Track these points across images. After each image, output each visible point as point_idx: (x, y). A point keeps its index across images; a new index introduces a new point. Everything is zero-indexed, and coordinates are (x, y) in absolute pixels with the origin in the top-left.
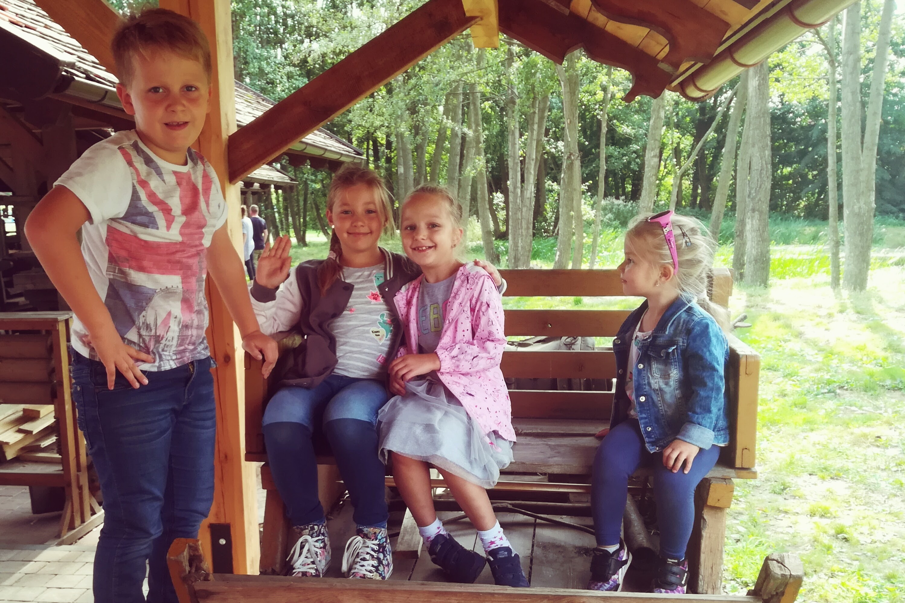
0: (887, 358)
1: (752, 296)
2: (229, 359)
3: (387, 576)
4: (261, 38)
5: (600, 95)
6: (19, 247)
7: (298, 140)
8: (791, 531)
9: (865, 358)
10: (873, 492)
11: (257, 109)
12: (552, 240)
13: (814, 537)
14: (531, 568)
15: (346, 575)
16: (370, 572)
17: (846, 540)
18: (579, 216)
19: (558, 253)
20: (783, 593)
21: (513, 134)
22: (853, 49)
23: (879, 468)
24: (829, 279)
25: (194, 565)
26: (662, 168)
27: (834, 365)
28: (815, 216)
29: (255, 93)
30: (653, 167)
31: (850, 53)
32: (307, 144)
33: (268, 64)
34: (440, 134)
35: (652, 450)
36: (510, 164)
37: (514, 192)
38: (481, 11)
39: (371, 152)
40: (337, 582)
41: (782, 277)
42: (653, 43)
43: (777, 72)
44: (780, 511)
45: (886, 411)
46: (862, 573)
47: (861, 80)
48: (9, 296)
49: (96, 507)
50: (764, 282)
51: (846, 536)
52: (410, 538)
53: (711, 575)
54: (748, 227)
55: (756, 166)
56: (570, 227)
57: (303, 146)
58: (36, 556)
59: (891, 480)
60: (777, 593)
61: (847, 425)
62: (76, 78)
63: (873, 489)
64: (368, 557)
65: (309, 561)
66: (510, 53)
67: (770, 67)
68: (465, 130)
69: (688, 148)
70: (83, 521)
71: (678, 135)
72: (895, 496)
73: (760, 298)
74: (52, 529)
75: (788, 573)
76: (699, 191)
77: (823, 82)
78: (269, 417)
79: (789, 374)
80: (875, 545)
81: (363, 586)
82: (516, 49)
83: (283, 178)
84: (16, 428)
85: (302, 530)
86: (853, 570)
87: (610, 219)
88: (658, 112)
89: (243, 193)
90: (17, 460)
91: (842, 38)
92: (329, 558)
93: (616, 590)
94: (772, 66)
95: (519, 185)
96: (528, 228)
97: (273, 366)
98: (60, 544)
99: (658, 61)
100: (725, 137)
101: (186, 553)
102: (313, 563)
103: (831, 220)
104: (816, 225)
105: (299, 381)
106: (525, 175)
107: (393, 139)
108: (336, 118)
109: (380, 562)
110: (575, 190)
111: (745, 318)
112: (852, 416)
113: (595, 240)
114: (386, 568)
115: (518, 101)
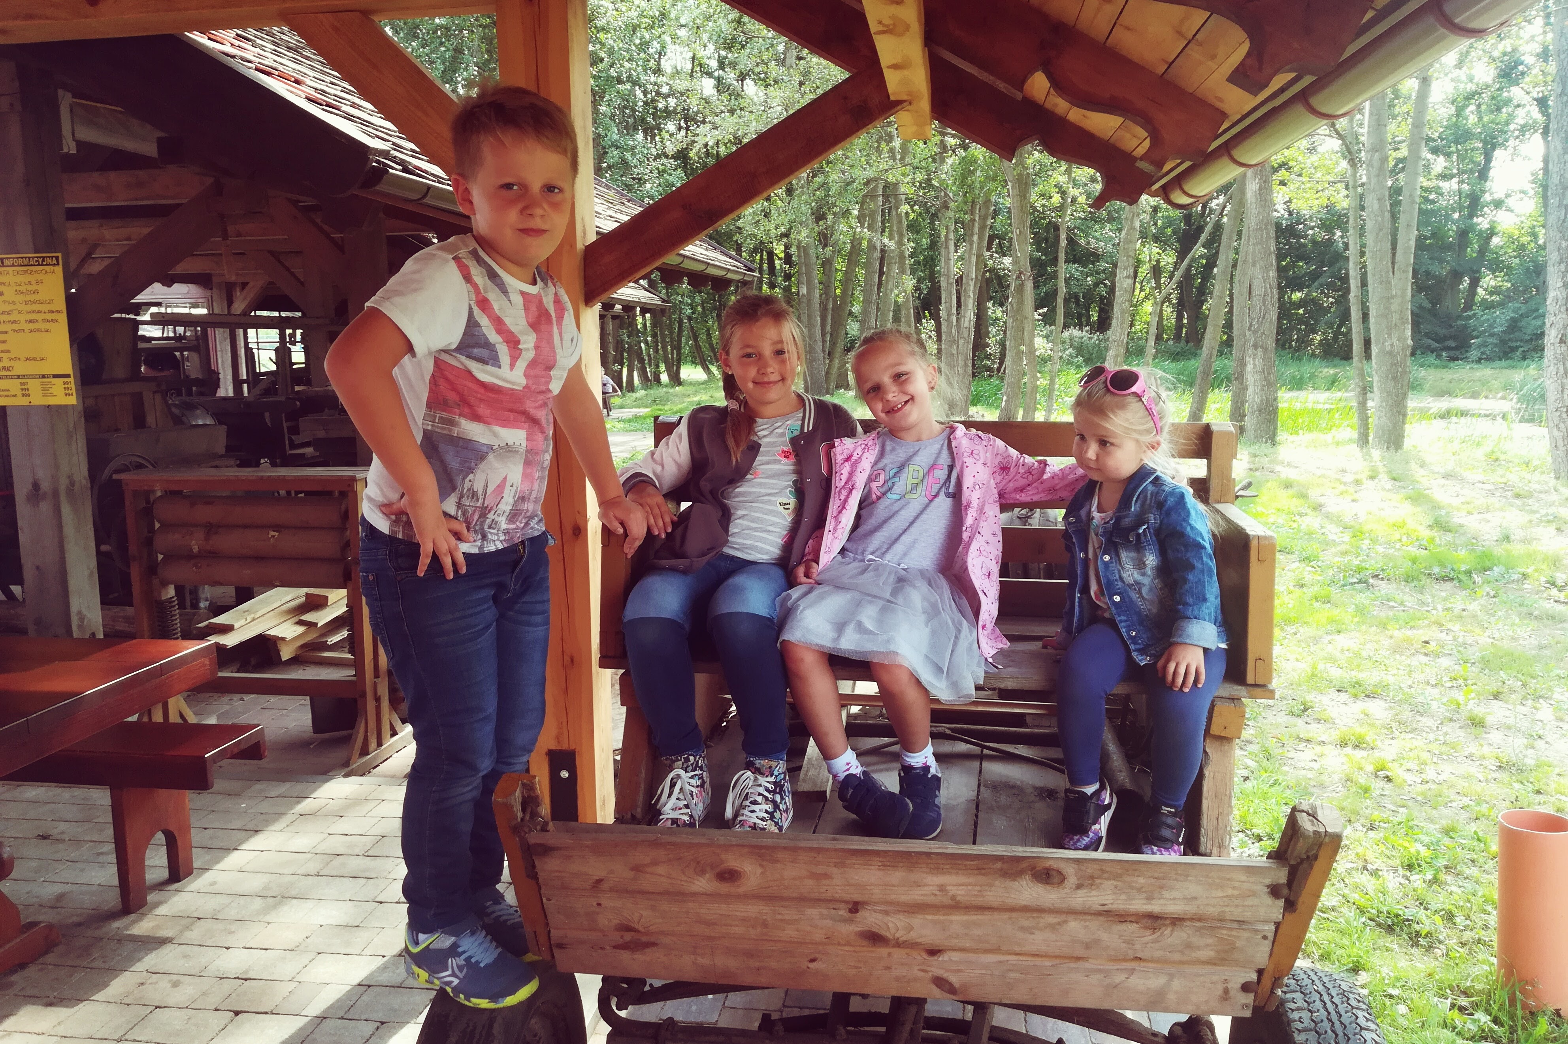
0: (1433, 539)
1: (1255, 456)
2: (579, 531)
3: (786, 825)
4: (627, 122)
5: (1056, 199)
6: (308, 383)
7: (675, 252)
8: (1316, 766)
9: (1404, 539)
10: (1422, 715)
11: (621, 212)
12: (994, 381)
13: (1347, 775)
14: (977, 816)
15: (731, 823)
16: (763, 819)
17: (1388, 779)
18: (1032, 350)
19: (1005, 398)
20: (1316, 857)
21: (947, 248)
22: (1379, 146)
23: (1428, 683)
24: (1355, 435)
25: (529, 810)
26: (1137, 292)
27: (1365, 547)
28: (1335, 356)
29: (618, 192)
30: (1126, 291)
31: (1374, 150)
32: (684, 256)
33: (633, 154)
34: (853, 247)
35: (1143, 661)
36: (943, 284)
37: (948, 320)
38: (910, 93)
39: (765, 266)
40: (718, 835)
41: (1295, 431)
42: (1128, 136)
43: (1283, 174)
44: (1300, 739)
45: (1435, 609)
46: (1411, 823)
47: (1390, 183)
48: (293, 446)
49: (398, 724)
50: (1272, 439)
51: (1389, 774)
52: (816, 773)
53: (1217, 828)
54: (1249, 367)
55: (1257, 291)
56: (1021, 365)
57: (680, 259)
58: (315, 790)
59: (1445, 700)
60: (1308, 857)
61: (1384, 626)
62: (391, 171)
63: (1421, 711)
64: (760, 799)
65: (682, 804)
66: (943, 146)
67: (1273, 167)
68: (886, 241)
69: (1170, 267)
70: (380, 744)
71: (1158, 250)
72: (1451, 720)
73: (1266, 459)
74: (339, 754)
75: (1322, 830)
76: (1185, 321)
77: (1341, 186)
78: (634, 610)
79: (1307, 558)
80: (1427, 786)
81: (754, 841)
82: (951, 141)
83: (652, 299)
84: (296, 619)
85: (674, 762)
86: (1399, 819)
87: (1071, 355)
88: (1132, 221)
89: (602, 317)
90: (296, 661)
91: (1364, 130)
92: (708, 801)
93: (1096, 850)
94: (1276, 166)
95: (954, 310)
96: (966, 365)
97: (638, 543)
98: (347, 775)
99: (1135, 159)
100: (1217, 252)
101: (518, 793)
102: (687, 806)
103: (1355, 359)
104: (1335, 366)
105: (674, 562)
106: (963, 299)
107: (793, 250)
108: (724, 225)
109: (776, 806)
110: (1026, 318)
111: (1250, 484)
112: (1391, 613)
113: (1052, 381)
114: (784, 815)
115: (952, 205)
